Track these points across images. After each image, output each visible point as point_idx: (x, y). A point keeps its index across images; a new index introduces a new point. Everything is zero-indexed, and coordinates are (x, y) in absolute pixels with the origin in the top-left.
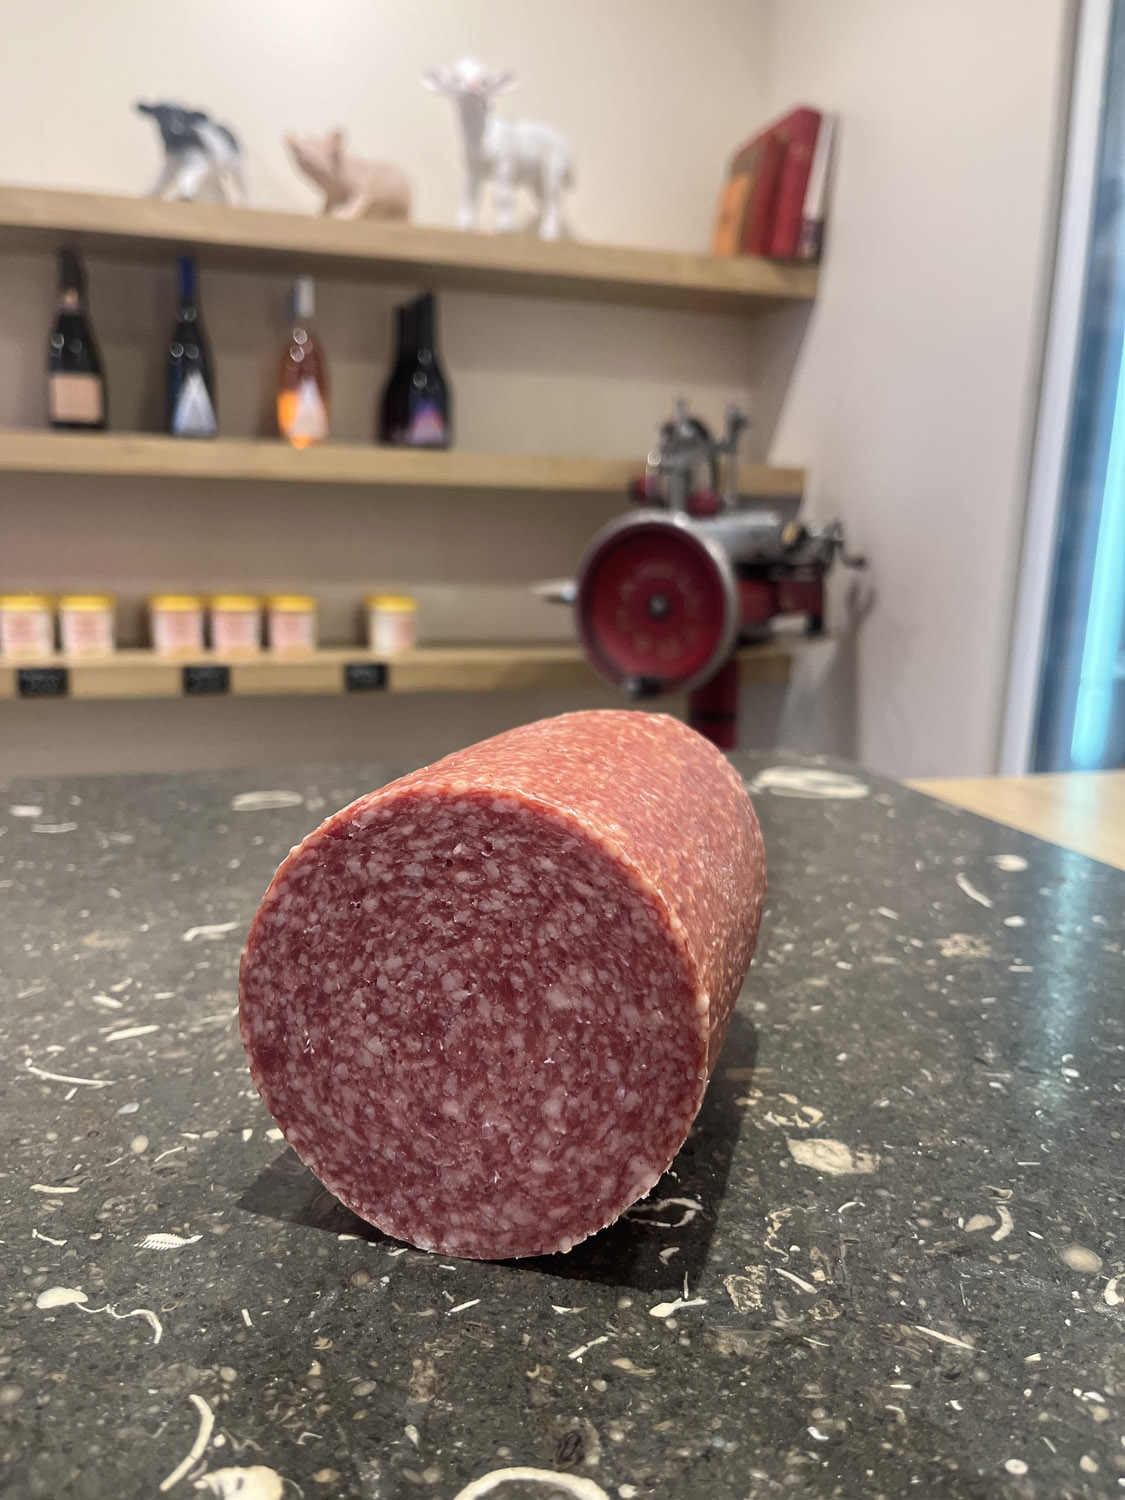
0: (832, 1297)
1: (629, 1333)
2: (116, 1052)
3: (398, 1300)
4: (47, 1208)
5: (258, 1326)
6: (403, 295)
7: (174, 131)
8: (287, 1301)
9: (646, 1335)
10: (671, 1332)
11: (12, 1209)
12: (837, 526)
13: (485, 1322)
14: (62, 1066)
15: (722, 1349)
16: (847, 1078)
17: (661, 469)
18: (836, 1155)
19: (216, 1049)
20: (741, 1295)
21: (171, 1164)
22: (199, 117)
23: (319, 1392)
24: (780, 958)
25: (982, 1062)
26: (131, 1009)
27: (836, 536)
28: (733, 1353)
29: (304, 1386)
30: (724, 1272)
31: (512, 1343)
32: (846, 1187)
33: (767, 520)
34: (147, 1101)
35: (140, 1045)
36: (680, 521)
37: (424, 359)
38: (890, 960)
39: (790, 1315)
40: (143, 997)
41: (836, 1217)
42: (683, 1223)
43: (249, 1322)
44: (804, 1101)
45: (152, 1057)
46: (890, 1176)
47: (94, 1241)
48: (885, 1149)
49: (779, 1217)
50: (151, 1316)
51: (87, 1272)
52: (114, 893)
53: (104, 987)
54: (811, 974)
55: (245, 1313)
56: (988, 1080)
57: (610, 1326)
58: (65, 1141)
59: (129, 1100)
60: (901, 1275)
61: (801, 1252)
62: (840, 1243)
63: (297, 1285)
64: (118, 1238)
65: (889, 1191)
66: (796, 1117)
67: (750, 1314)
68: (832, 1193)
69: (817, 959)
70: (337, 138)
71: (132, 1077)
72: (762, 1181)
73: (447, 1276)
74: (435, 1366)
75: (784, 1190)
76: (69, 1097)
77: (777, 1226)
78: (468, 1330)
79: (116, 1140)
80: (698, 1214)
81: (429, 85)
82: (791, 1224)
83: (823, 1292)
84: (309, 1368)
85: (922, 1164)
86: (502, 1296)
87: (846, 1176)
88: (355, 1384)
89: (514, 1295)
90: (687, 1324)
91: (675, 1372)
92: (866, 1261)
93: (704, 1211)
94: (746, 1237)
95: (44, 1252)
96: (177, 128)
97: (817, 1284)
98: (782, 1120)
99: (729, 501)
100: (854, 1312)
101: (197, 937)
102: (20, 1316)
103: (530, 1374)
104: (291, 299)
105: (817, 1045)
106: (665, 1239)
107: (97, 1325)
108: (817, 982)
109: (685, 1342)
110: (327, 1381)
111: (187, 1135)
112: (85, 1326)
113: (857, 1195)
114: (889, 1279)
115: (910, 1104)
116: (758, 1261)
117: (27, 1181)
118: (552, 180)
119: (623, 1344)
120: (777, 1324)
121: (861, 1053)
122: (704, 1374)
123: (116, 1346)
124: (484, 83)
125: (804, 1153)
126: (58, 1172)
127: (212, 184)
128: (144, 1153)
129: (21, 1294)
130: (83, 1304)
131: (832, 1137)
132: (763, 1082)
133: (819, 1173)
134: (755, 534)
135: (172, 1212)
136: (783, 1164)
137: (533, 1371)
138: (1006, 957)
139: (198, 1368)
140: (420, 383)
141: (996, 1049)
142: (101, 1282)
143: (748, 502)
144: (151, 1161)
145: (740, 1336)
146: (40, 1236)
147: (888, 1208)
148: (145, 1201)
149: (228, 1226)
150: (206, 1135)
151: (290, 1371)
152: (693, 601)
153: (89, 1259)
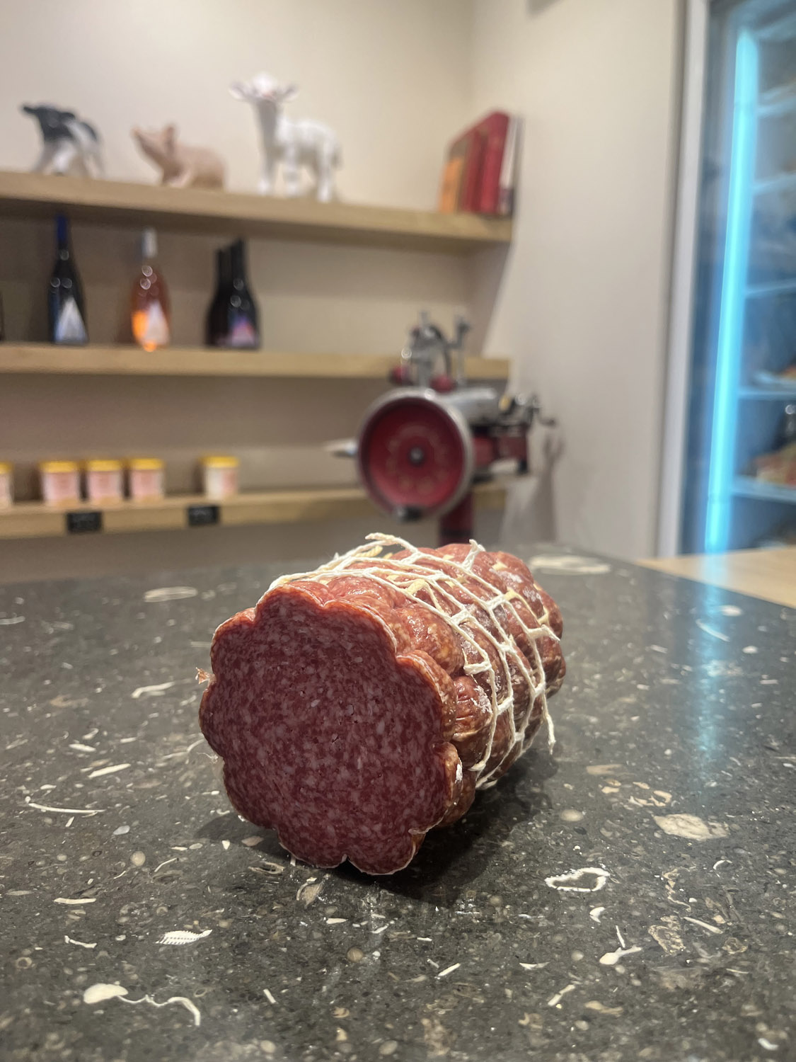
0: (734, 935)
1: (590, 980)
2: (99, 787)
3: (392, 969)
4: (72, 917)
5: (280, 1003)
6: (222, 241)
7: (50, 125)
8: (299, 979)
9: (604, 979)
10: (621, 977)
11: (43, 920)
12: (535, 398)
13: (469, 982)
14: (57, 800)
15: (667, 985)
16: (678, 767)
17: (412, 361)
18: (695, 826)
19: (182, 779)
20: (666, 941)
21: (169, 873)
22: (69, 115)
23: (351, 1054)
24: (594, 684)
25: (771, 749)
26: (103, 752)
27: (535, 405)
28: (678, 988)
29: (337, 1051)
30: (645, 923)
31: (499, 997)
32: (713, 851)
33: (486, 394)
34: (136, 823)
35: (118, 780)
36: (429, 395)
37: (239, 286)
38: (673, 681)
39: (710, 953)
40: (111, 743)
41: (714, 873)
42: (598, 887)
43: (273, 1000)
44: (655, 786)
45: (131, 788)
46: (741, 838)
47: (120, 942)
48: (728, 819)
49: (670, 876)
50: (186, 1002)
51: (120, 969)
52: (67, 666)
53: (77, 735)
54: (621, 694)
55: (267, 992)
56: (782, 762)
57: (572, 976)
58: (74, 861)
59: (120, 823)
60: (780, 912)
61: (698, 903)
62: (725, 893)
63: (304, 965)
64: (140, 937)
65: (744, 850)
66: (653, 799)
67: (679, 955)
68: (704, 855)
69: (621, 683)
70: (170, 131)
71: (118, 805)
72: (646, 849)
73: (426, 947)
74: (442, 1023)
75: (666, 856)
76: (68, 824)
77: (672, 884)
78: (459, 990)
79: (119, 857)
80: (609, 880)
81: (236, 95)
82: (682, 881)
83: (727, 932)
84: (336, 1035)
85: (760, 828)
86: (477, 959)
87: (708, 840)
88: (379, 1045)
89: (486, 957)
90: (632, 968)
91: (637, 1007)
92: (751, 905)
93: (612, 876)
94: (652, 894)
95: (78, 953)
96: (53, 123)
97: (721, 927)
98: (642, 802)
99: (460, 382)
100: (756, 944)
101: (143, 694)
102: (72, 1012)
103: (523, 1022)
104: (140, 244)
105: (647, 745)
106: (589, 901)
107: (142, 1014)
108: (630, 700)
109: (637, 983)
110: (354, 1044)
111: (177, 848)
112: (132, 1016)
113: (722, 855)
114: (772, 916)
115: (732, 783)
116: (669, 913)
117: (50, 896)
118: (325, 161)
119: (590, 990)
120: (703, 961)
121: (681, 748)
122: (661, 1006)
123: (163, 1031)
124: (275, 93)
125: (671, 825)
126: (75, 886)
127: (79, 163)
128: (144, 865)
129: (68, 992)
130: (124, 997)
131: (685, 812)
132: (617, 775)
133: (687, 840)
134: (480, 404)
135: (181, 913)
136: (657, 835)
137: (523, 1018)
138: (756, 674)
139: (239, 1043)
140: (236, 303)
141: (777, 739)
142: (135, 977)
143: (473, 383)
144: (152, 871)
145: (677, 973)
146: (72, 941)
147: (750, 863)
148: (155, 905)
149: (231, 920)
150: (192, 847)
151: (320, 1039)
152: (441, 453)
153: (119, 958)
